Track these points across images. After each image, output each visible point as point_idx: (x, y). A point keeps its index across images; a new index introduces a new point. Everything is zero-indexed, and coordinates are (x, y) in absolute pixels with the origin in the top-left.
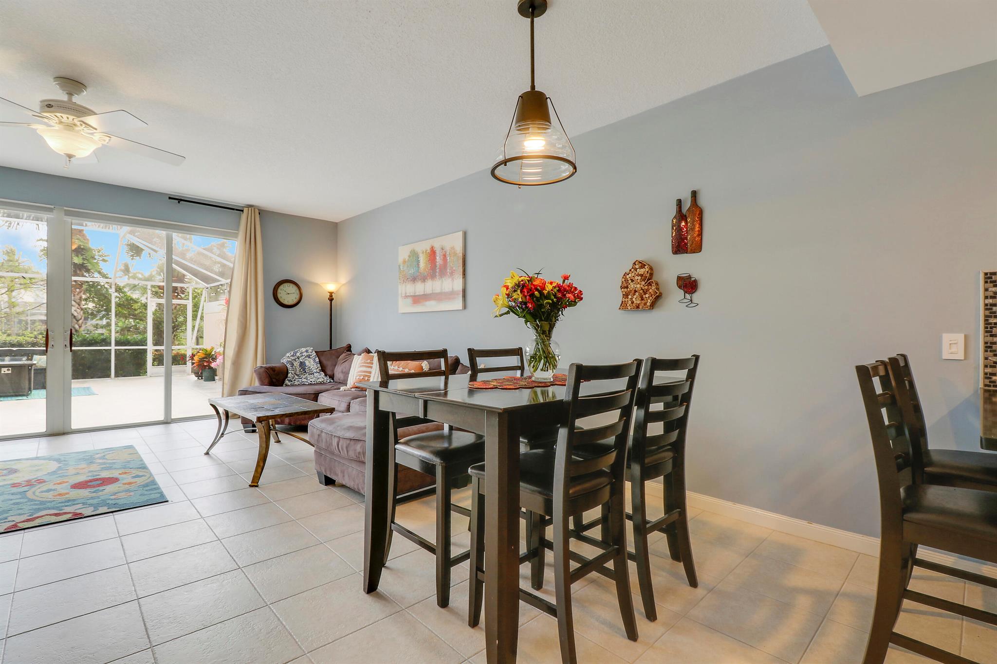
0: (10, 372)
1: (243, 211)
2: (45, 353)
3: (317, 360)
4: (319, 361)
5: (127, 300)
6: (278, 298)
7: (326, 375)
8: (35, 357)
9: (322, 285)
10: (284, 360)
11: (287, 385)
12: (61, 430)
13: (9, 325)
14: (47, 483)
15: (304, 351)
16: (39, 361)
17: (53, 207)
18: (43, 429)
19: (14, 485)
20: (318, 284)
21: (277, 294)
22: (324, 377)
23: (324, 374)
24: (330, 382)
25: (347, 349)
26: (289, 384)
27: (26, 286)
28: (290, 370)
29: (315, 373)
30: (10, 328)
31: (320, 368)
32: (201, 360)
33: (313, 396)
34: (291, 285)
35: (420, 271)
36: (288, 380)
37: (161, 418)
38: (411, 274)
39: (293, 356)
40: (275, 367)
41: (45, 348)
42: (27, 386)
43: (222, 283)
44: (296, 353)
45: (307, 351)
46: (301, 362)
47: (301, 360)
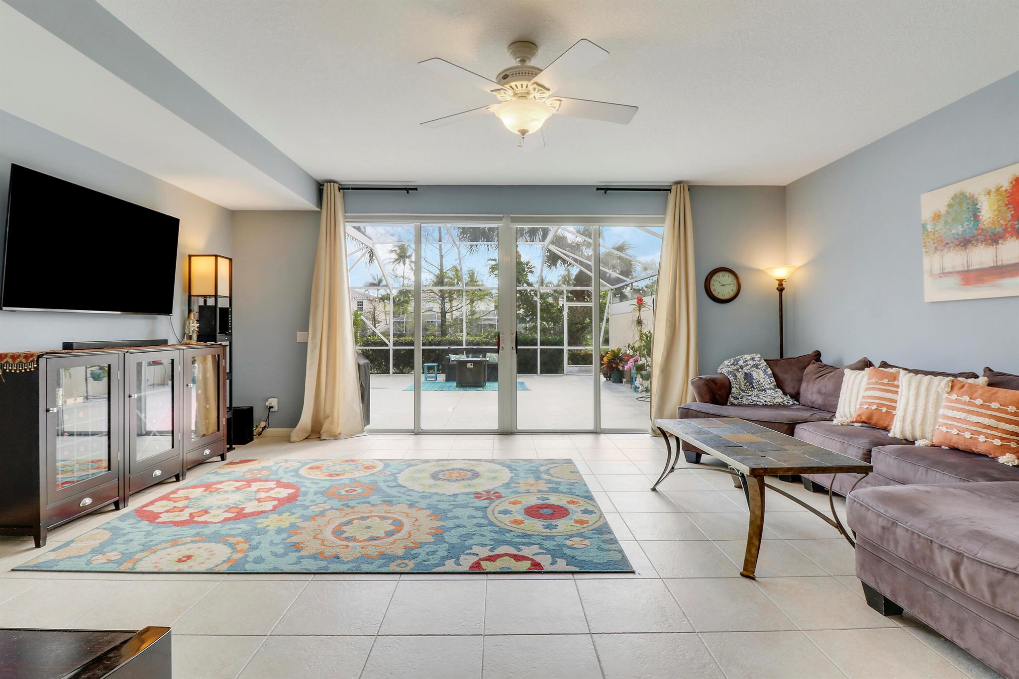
0: (472, 367)
1: (670, 190)
2: (497, 351)
3: (769, 371)
4: (773, 373)
5: (547, 305)
6: (711, 291)
7: (785, 393)
8: (488, 354)
9: (766, 271)
10: (724, 370)
11: (732, 404)
12: (510, 431)
13: (471, 328)
14: (503, 499)
15: (748, 358)
16: (491, 357)
17: (502, 215)
18: (495, 426)
19: (478, 495)
20: (761, 270)
21: (709, 286)
22: (783, 396)
23: (781, 393)
24: (794, 404)
25: (815, 358)
26: (736, 402)
27: (481, 298)
28: (733, 384)
29: (768, 389)
30: (472, 330)
31: (775, 383)
32: (610, 362)
33: (786, 427)
34: (727, 274)
35: (981, 226)
36: (732, 396)
37: (590, 426)
38: (958, 234)
39: (733, 364)
40: (716, 378)
41: (497, 347)
42: (483, 380)
43: (627, 283)
44: (737, 361)
45: (753, 359)
46: (745, 373)
47: (746, 371)
